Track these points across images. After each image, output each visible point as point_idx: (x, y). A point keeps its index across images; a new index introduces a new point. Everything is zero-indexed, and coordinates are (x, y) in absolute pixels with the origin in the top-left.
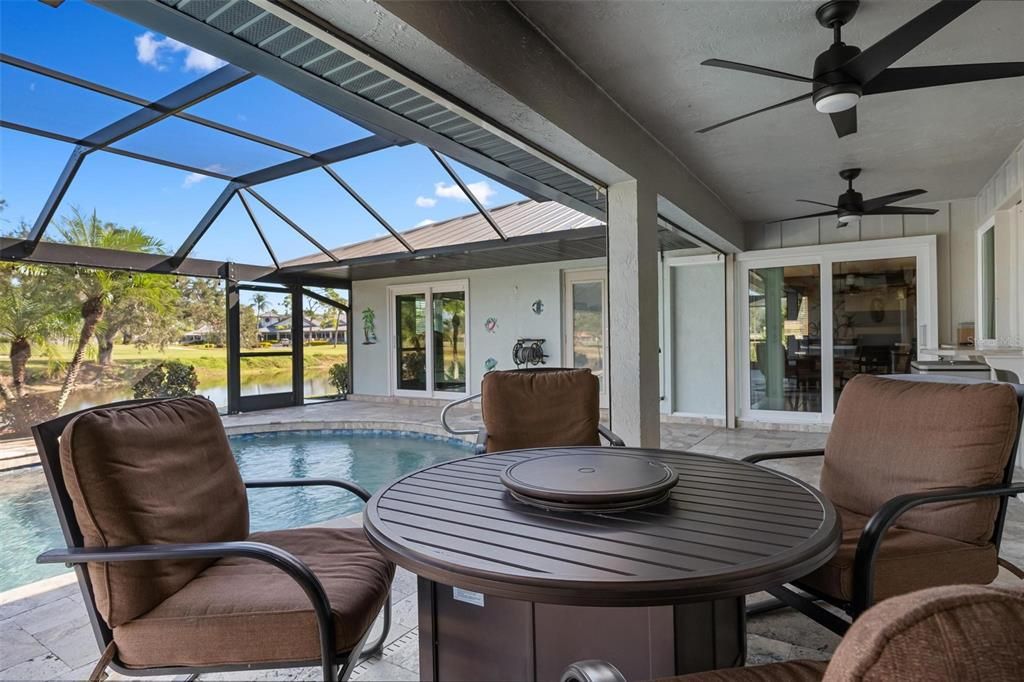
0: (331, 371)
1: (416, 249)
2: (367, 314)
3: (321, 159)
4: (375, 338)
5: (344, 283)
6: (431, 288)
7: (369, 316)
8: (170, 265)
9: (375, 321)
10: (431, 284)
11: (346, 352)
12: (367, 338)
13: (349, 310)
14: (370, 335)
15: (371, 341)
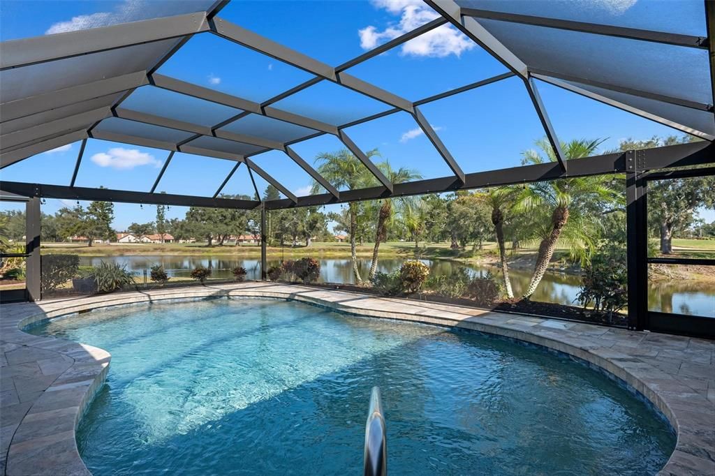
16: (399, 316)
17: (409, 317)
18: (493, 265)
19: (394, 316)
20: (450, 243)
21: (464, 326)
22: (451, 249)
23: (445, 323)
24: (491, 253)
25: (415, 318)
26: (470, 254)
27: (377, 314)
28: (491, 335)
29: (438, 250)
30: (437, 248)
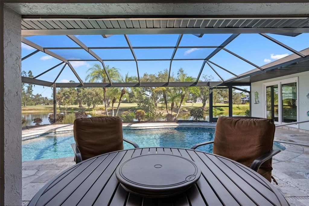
0: (246, 112)
1: (263, 69)
2: (256, 93)
3: (221, 47)
4: (259, 102)
5: (248, 84)
6: (281, 82)
7: (257, 94)
8: (195, 84)
9: (258, 96)
10: (280, 81)
11: (249, 106)
12: (256, 102)
13: (250, 92)
14: (257, 101)
15: (257, 103)
16: (158, 127)
17: (162, 127)
18: (103, 113)
19: (156, 127)
20: (79, 105)
21: (179, 127)
22: (79, 108)
23: (174, 127)
24: (101, 109)
25: (164, 127)
26: (91, 110)
27: (150, 128)
28: (188, 128)
29: (73, 109)
30: (72, 108)
